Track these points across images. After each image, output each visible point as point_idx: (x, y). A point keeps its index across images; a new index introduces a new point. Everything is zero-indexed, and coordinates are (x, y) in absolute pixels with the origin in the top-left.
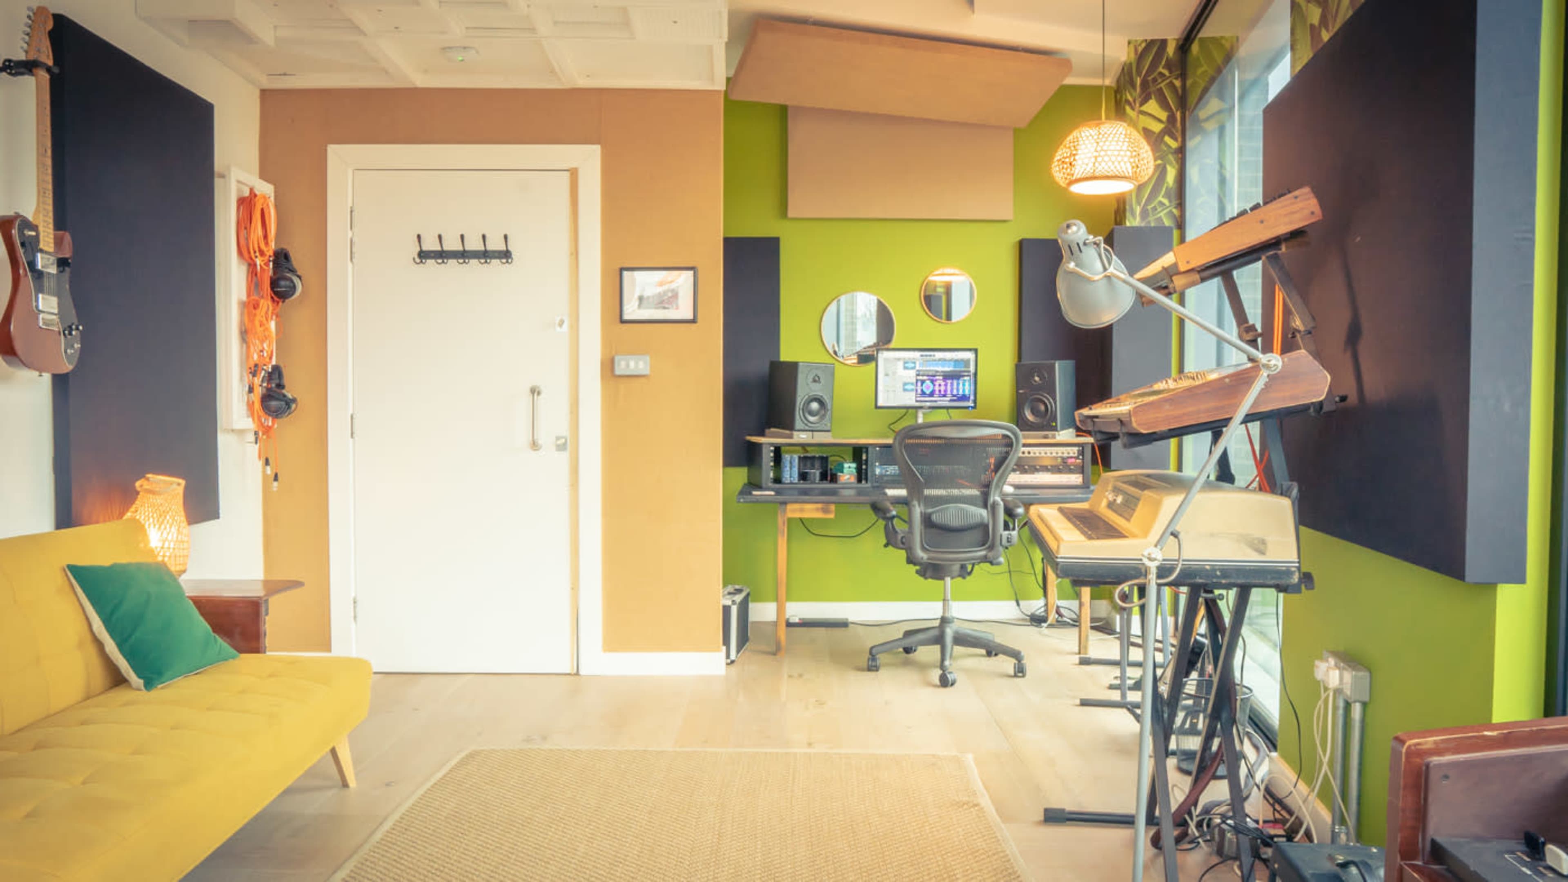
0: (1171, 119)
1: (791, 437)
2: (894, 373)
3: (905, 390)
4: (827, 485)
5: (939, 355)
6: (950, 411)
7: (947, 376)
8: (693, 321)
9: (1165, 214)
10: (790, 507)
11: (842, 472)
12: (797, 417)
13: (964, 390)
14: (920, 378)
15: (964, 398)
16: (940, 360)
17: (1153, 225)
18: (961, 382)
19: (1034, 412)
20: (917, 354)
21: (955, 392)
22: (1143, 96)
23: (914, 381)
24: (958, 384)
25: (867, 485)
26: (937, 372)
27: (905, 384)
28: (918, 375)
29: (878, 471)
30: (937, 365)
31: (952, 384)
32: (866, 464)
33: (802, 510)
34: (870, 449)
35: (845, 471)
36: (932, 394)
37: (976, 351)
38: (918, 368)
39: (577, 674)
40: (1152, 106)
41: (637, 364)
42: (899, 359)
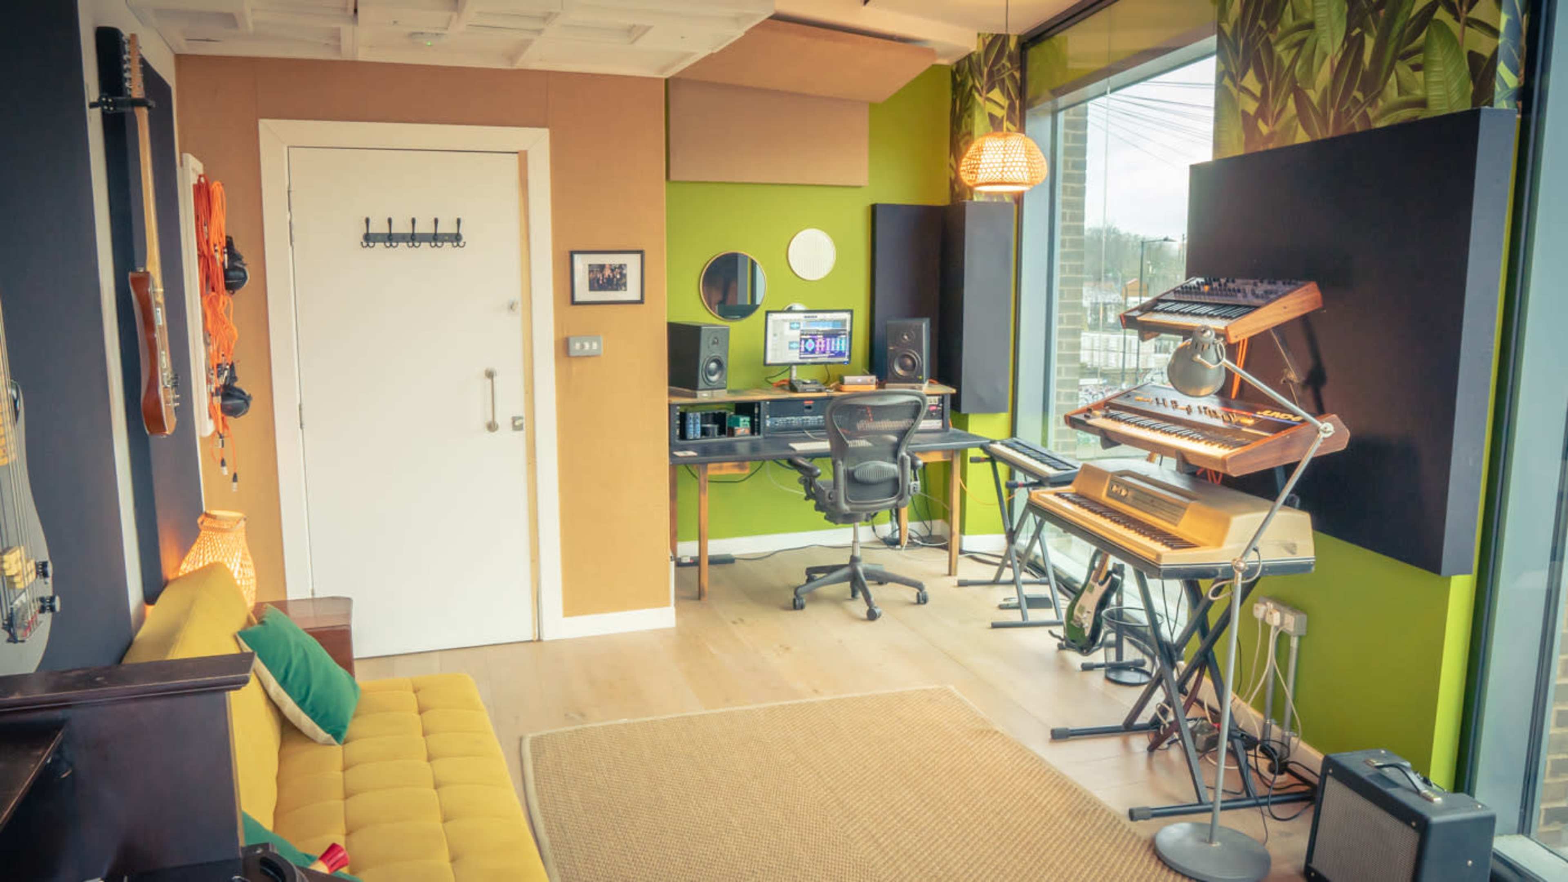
0: (1012, 107)
1: (695, 396)
2: (782, 333)
3: (790, 348)
4: (725, 439)
5: (820, 316)
6: (828, 366)
7: (827, 335)
8: (641, 302)
10: (710, 466)
11: (738, 426)
12: (700, 377)
13: (841, 347)
14: (804, 337)
15: (841, 354)
16: (821, 320)
17: (995, 200)
18: (838, 339)
19: (903, 367)
20: (802, 316)
21: (833, 349)
22: (989, 84)
23: (798, 340)
24: (836, 342)
25: (759, 437)
26: (818, 331)
27: (791, 343)
28: (802, 334)
29: (768, 423)
30: (818, 326)
31: (831, 342)
32: (759, 417)
33: (720, 468)
34: (762, 404)
35: (741, 424)
36: (813, 352)
37: (851, 312)
38: (802, 328)
39: (539, 640)
40: (996, 94)
41: (591, 345)
42: (784, 321)
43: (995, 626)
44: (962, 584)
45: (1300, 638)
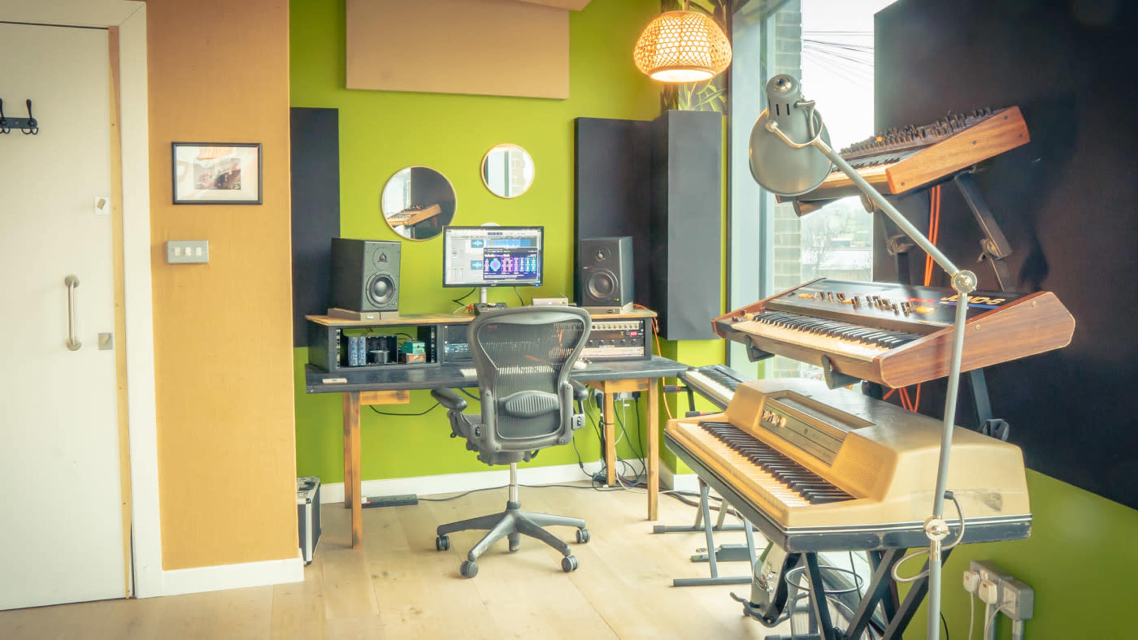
0: (719, 12)
1: (359, 319)
2: (462, 251)
3: (473, 268)
4: (396, 366)
5: (506, 233)
6: (517, 288)
7: (515, 254)
8: (258, 203)
9: (712, 101)
10: (362, 395)
11: (411, 352)
12: (364, 297)
13: (530, 267)
14: (488, 256)
15: (531, 275)
16: (507, 238)
17: (702, 110)
18: (527, 259)
19: (598, 288)
20: (485, 232)
21: (522, 270)
23: (482, 259)
24: (525, 261)
25: (435, 365)
26: (504, 249)
27: (473, 262)
28: (485, 253)
29: (447, 350)
30: (505, 243)
31: (519, 262)
32: (435, 343)
33: (375, 398)
34: (439, 328)
35: (414, 350)
36: (499, 272)
37: (542, 229)
38: (485, 246)
39: (133, 597)
41: (194, 250)
42: (467, 237)
43: (678, 584)
44: (659, 530)
45: (1026, 622)
